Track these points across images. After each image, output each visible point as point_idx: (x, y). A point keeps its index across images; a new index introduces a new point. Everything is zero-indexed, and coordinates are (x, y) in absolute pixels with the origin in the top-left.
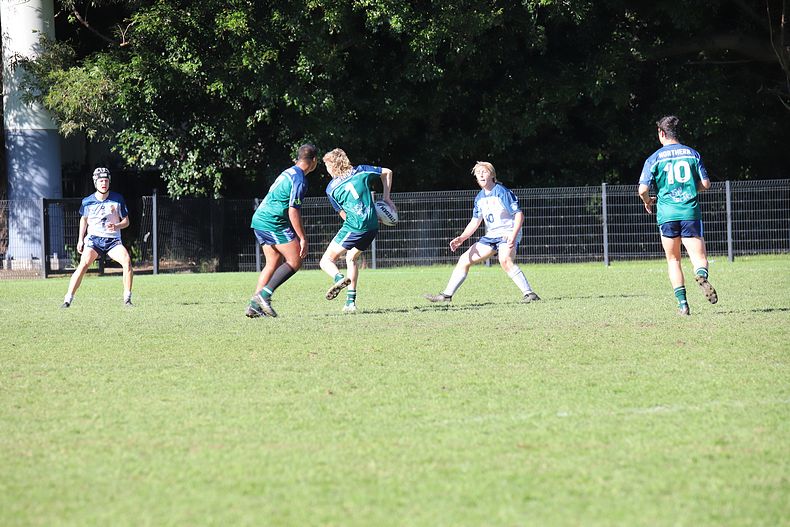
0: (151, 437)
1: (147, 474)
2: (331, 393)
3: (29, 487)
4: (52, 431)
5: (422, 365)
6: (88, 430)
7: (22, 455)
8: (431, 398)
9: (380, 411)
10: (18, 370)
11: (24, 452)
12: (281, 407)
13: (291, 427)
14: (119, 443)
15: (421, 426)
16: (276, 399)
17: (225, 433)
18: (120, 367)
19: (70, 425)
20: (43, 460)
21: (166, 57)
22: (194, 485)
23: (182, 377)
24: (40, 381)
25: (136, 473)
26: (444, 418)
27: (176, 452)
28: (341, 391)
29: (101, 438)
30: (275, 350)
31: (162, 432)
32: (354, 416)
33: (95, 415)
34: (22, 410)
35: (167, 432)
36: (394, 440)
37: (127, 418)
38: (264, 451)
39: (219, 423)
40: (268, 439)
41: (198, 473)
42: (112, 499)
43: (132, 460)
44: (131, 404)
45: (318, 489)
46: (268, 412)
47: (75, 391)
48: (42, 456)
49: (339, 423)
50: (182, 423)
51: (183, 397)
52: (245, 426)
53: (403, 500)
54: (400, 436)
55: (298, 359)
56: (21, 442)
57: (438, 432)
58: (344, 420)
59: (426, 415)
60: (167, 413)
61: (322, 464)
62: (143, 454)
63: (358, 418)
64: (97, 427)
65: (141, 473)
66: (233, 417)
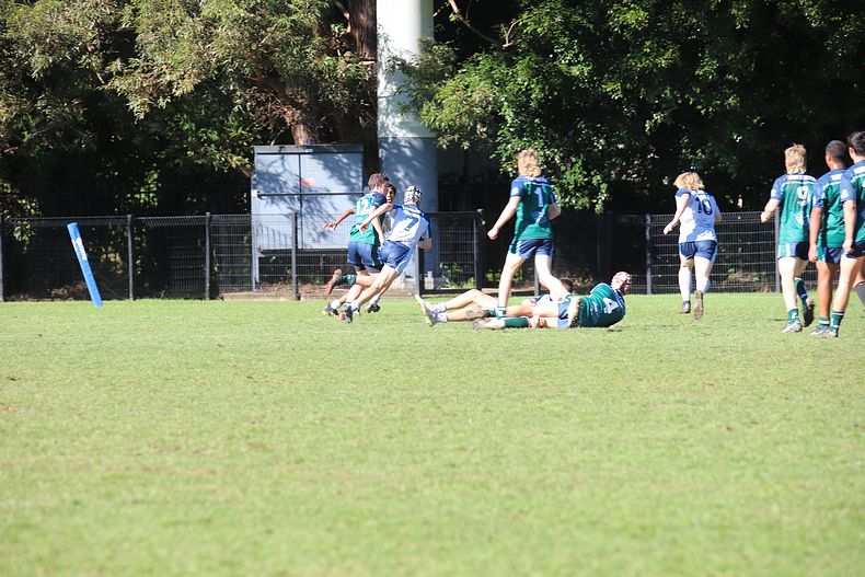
0: (531, 473)
1: (527, 513)
2: (729, 429)
3: (402, 524)
4: (426, 464)
5: (831, 400)
6: (464, 463)
7: (394, 489)
8: (841, 437)
9: (785, 450)
10: (390, 397)
11: (395, 485)
12: (673, 443)
13: (685, 465)
14: (498, 478)
15: (831, 467)
16: (668, 434)
17: (612, 470)
18: (498, 396)
19: (444, 457)
20: (416, 495)
21: (554, 59)
22: (579, 526)
23: (566, 408)
24: (412, 409)
25: (515, 511)
26: (857, 459)
27: (559, 489)
28: (740, 426)
29: (478, 472)
30: (667, 380)
31: (543, 467)
32: (756, 455)
33: (472, 448)
34: (394, 440)
35: (549, 468)
36: (800, 482)
37: (505, 451)
38: (655, 490)
39: (605, 458)
40: (659, 478)
41: (582, 513)
42: (490, 539)
43: (511, 497)
44: (509, 437)
45: (715, 534)
46: (659, 447)
47: (450, 421)
48: (415, 490)
49: (738, 461)
50: (566, 459)
51: (565, 430)
52: (633, 463)
53: (811, 549)
54: (807, 478)
55: (692, 391)
56: (393, 475)
57: (849, 474)
58: (744, 459)
59: (837, 455)
60: (549, 447)
61: (719, 506)
62: (523, 490)
63: (759, 457)
64: (474, 460)
65: (521, 512)
66: (621, 453)
